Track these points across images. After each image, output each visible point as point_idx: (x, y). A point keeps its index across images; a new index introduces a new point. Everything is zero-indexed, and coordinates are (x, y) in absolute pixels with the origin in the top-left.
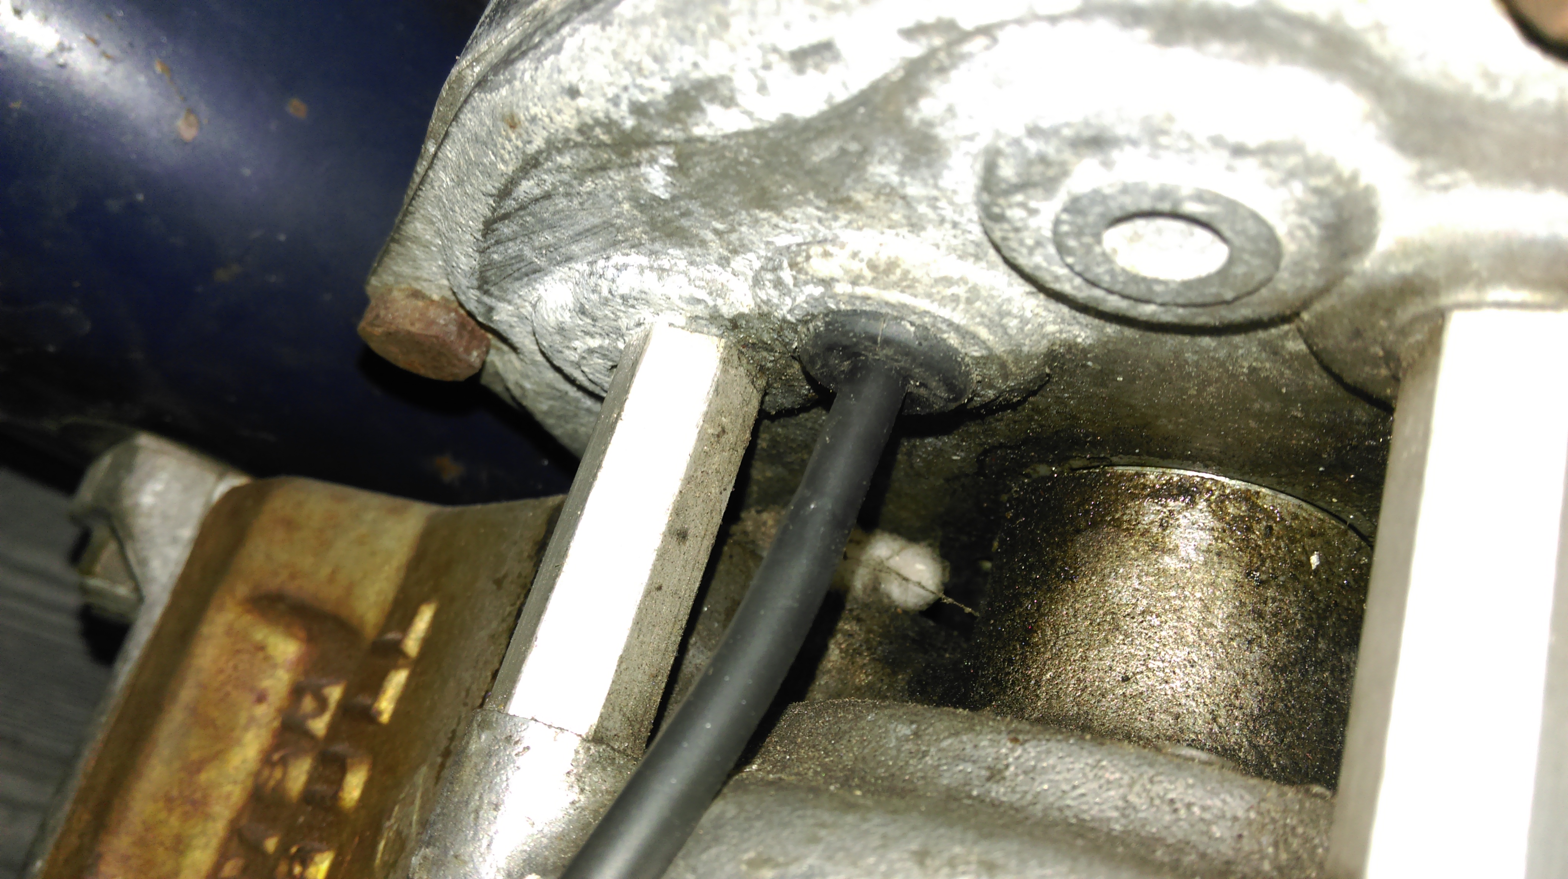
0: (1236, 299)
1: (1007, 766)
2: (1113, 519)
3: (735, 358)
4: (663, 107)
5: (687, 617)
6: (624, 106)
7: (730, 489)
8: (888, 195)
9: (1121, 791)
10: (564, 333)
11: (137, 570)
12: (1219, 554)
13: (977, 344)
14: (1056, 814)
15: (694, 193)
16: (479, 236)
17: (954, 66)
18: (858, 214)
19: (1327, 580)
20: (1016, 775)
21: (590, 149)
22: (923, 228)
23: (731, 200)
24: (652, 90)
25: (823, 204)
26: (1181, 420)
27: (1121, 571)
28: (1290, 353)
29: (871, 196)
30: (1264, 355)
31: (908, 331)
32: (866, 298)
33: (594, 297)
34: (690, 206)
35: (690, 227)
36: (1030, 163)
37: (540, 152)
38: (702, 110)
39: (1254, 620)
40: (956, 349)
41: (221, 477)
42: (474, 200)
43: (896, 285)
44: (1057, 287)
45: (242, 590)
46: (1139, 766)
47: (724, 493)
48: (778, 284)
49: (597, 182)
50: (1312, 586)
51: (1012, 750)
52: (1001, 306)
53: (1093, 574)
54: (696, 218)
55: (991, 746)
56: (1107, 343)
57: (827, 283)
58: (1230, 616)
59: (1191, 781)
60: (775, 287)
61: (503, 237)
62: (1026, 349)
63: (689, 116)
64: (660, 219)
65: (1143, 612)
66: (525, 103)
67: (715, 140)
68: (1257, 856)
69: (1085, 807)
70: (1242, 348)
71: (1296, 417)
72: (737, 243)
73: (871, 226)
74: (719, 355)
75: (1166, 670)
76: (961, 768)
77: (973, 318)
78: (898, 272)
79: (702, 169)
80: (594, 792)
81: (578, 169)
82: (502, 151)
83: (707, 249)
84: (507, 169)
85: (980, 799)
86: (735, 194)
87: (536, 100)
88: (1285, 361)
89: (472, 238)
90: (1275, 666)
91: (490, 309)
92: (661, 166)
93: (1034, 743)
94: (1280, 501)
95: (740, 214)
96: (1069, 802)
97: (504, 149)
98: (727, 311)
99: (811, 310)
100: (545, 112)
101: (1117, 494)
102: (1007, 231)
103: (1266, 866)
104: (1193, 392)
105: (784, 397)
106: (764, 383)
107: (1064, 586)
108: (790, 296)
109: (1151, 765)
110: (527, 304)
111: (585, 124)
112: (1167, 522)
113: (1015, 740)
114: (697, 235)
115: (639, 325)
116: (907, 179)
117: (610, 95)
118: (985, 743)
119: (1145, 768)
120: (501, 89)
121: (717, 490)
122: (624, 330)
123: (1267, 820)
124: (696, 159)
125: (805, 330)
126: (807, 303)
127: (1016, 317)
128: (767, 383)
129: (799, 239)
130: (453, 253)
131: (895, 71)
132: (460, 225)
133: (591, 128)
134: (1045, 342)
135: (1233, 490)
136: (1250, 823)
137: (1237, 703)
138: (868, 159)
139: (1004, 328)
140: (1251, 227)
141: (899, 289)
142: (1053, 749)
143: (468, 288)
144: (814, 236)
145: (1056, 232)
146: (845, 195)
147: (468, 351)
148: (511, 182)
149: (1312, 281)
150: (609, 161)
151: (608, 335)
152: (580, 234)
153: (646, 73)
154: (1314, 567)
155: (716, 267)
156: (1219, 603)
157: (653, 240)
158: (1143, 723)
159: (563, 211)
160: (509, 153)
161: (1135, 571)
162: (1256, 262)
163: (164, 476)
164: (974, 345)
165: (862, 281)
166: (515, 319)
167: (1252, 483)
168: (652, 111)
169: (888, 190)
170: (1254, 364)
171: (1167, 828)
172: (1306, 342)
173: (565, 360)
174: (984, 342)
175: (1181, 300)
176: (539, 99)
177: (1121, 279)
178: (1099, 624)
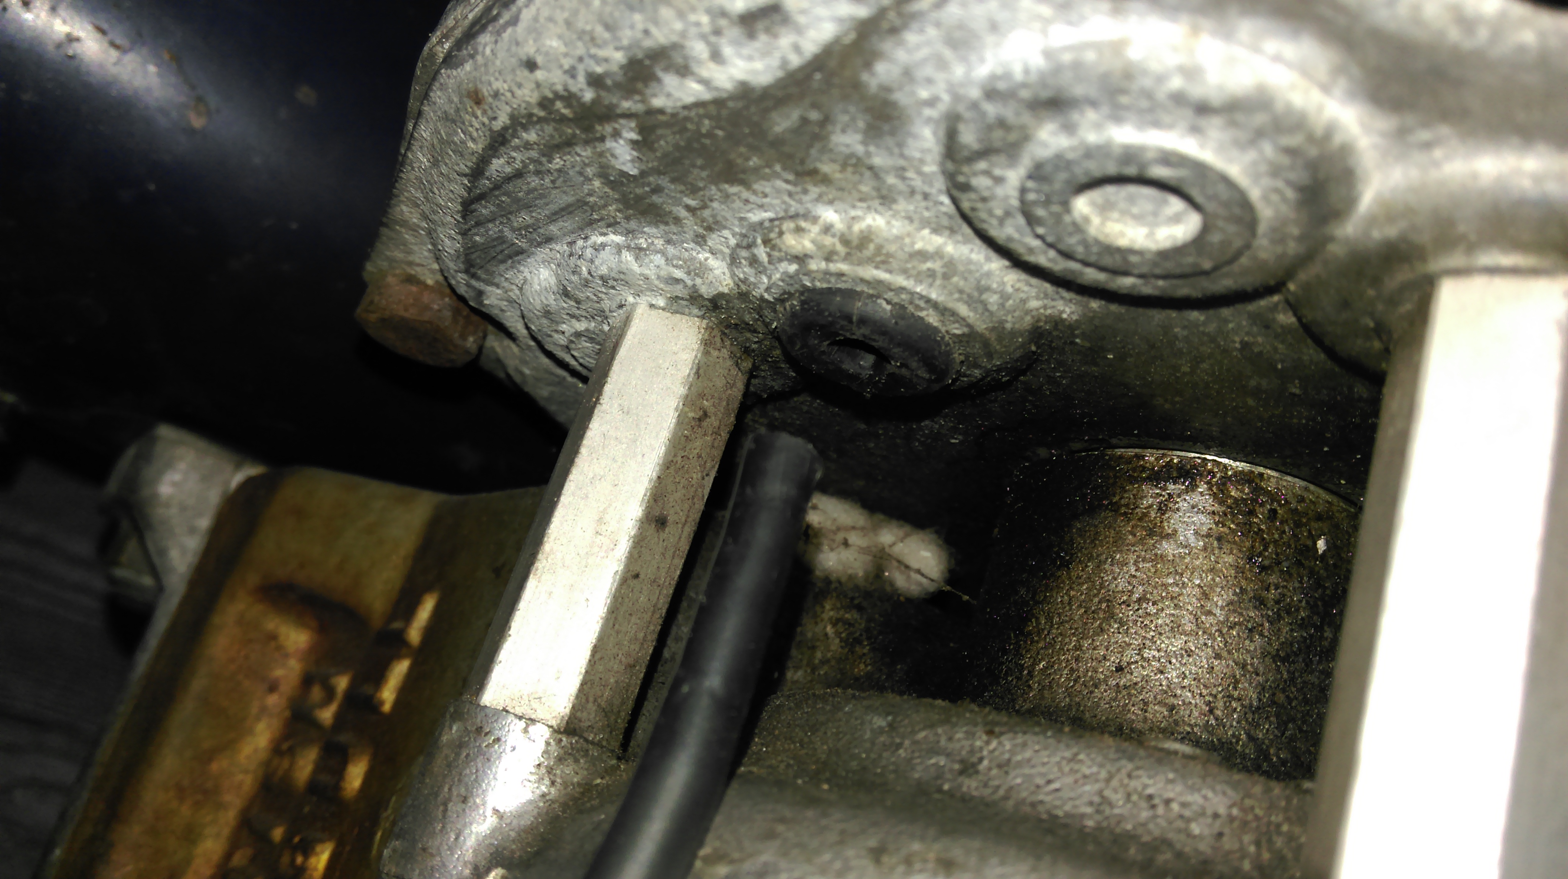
0: (1215, 269)
1: (981, 759)
2: (1111, 503)
3: (718, 339)
4: (619, 78)
5: (667, 606)
6: (581, 79)
7: (713, 474)
8: (855, 166)
9: (1097, 786)
10: (550, 316)
11: (156, 560)
12: (1219, 539)
13: (957, 322)
14: (1027, 809)
15: (661, 168)
16: (458, 217)
17: (905, 26)
18: (827, 186)
19: (1335, 565)
20: (990, 769)
21: (553, 124)
22: (894, 201)
23: (699, 175)
24: (606, 60)
25: (791, 177)
26: (1177, 399)
27: (1118, 556)
28: (1282, 327)
29: (837, 167)
30: (1255, 329)
31: (884, 310)
32: (841, 275)
33: (575, 278)
34: (660, 182)
35: (662, 204)
36: (990, 128)
37: (505, 128)
38: (659, 80)
39: (1255, 607)
40: (936, 328)
41: (238, 466)
42: (450, 180)
43: (870, 260)
44: (1032, 259)
45: (253, 579)
46: (1118, 759)
47: (706, 478)
48: (754, 261)
49: (565, 158)
50: (1318, 572)
51: (988, 743)
52: (979, 282)
53: (1089, 561)
54: (667, 195)
55: (967, 739)
56: (1093, 318)
57: (801, 259)
58: (1231, 603)
59: (1171, 776)
60: (751, 265)
61: (481, 218)
62: (1008, 326)
63: (646, 86)
64: (632, 196)
65: (1139, 600)
66: (487, 78)
67: (675, 111)
68: (1238, 855)
69: (1058, 803)
70: (1231, 322)
71: (1294, 395)
72: (711, 220)
73: (841, 199)
74: (700, 336)
75: (1162, 660)
76: (933, 761)
77: (951, 294)
78: (872, 247)
79: (666, 142)
80: (565, 784)
81: (545, 145)
82: (470, 129)
83: (682, 227)
84: (477, 147)
85: (951, 794)
86: (702, 168)
87: (497, 74)
88: (1277, 336)
89: (453, 220)
90: (1278, 655)
91: (480, 293)
92: (625, 140)
93: (1010, 735)
94: (1285, 484)
95: (711, 190)
96: (1041, 797)
97: (472, 126)
98: (706, 291)
99: (787, 288)
100: (506, 86)
101: (1115, 477)
102: (975, 201)
103: (1247, 866)
104: (1186, 369)
105: (773, 380)
106: (750, 365)
107: (1059, 573)
108: (766, 275)
109: (1131, 759)
110: (514, 287)
111: (545, 98)
112: (1166, 505)
113: (990, 733)
114: (670, 212)
115: (621, 306)
116: (872, 149)
117: (566, 67)
118: (959, 735)
119: (1124, 762)
120: (465, 65)
121: (700, 475)
122: (607, 313)
123: (1250, 817)
124: (660, 132)
125: (782, 309)
126: (783, 281)
127: (995, 293)
128: (754, 364)
129: (769, 215)
130: (438, 237)
131: (846, 34)
132: (439, 206)
133: (552, 102)
134: (1028, 319)
135: (1236, 472)
136: (1231, 819)
137: (1236, 694)
138: (830, 128)
139: (984, 304)
140: (1223, 192)
141: (874, 265)
142: (1030, 743)
143: (456, 271)
144: (786, 211)
145: (1022, 201)
146: (811, 167)
147: (463, 337)
148: (482, 161)
149: (1292, 248)
150: (574, 135)
151: (593, 318)
152: (555, 213)
153: (599, 42)
154: (1320, 552)
155: (692, 245)
156: (1219, 590)
157: (628, 218)
158: (1137, 715)
159: (535, 189)
160: (477, 130)
161: (1132, 558)
162: (1232, 229)
163: (182, 466)
164: (954, 323)
165: (835, 258)
166: (505, 303)
167: (1256, 465)
168: (609, 82)
169: (854, 161)
170: (1246, 339)
171: (1144, 825)
172: (1295, 315)
173: (555, 344)
174: (964, 319)
175: (1158, 271)
176: (500, 73)
177: (1095, 249)
178: (1093, 612)
